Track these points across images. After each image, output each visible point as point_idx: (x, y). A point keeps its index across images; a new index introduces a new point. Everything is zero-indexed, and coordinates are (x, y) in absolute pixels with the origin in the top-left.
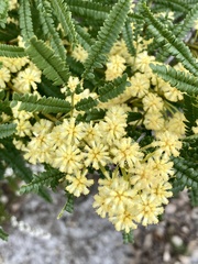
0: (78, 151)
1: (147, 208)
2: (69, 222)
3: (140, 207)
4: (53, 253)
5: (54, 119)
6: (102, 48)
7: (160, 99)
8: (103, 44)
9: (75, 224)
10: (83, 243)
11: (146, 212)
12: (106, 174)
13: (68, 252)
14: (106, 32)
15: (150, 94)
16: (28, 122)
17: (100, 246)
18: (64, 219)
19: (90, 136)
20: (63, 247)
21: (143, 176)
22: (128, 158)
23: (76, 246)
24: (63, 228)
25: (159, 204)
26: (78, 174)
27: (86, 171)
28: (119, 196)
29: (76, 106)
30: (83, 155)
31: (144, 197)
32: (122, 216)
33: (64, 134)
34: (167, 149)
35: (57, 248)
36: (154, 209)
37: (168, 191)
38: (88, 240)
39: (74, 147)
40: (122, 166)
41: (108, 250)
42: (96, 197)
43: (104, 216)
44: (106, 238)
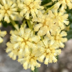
1: (48, 51)
3: (42, 50)
11: (47, 54)
12: (16, 26)
21: (44, 24)
22: (33, 12)
25: (57, 47)
28: (25, 41)
31: (45, 42)
32: (28, 57)
34: (64, 2)
36: (54, 51)
37: (63, 37)
40: (28, 17)
43: (15, 58)
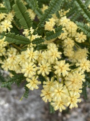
0: (35, 65)
2: (15, 97)
3: (69, 99)
4: (7, 111)
5: (19, 48)
6: (51, 11)
7: (73, 41)
8: (52, 9)
9: (18, 98)
10: (21, 107)
11: (72, 101)
12: (48, 79)
13: (14, 111)
14: (54, 2)
15: (68, 38)
16: (5, 49)
17: (29, 108)
18: (13, 95)
19: (40, 58)
20: (12, 108)
21: (73, 82)
22: (63, 72)
23: (18, 108)
24: (12, 100)
26: (33, 78)
27: (38, 77)
28: (59, 92)
29: (32, 42)
30: (37, 68)
33: (27, 56)
35: (9, 108)
36: (76, 100)
37: (80, 89)
38: (24, 106)
39: (33, 63)
41: (33, 110)
42: (42, 91)
43: (46, 101)
44: (32, 105)
